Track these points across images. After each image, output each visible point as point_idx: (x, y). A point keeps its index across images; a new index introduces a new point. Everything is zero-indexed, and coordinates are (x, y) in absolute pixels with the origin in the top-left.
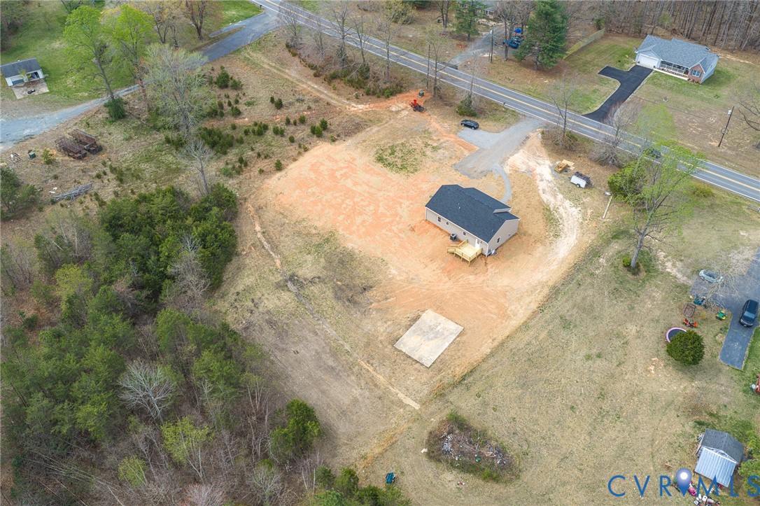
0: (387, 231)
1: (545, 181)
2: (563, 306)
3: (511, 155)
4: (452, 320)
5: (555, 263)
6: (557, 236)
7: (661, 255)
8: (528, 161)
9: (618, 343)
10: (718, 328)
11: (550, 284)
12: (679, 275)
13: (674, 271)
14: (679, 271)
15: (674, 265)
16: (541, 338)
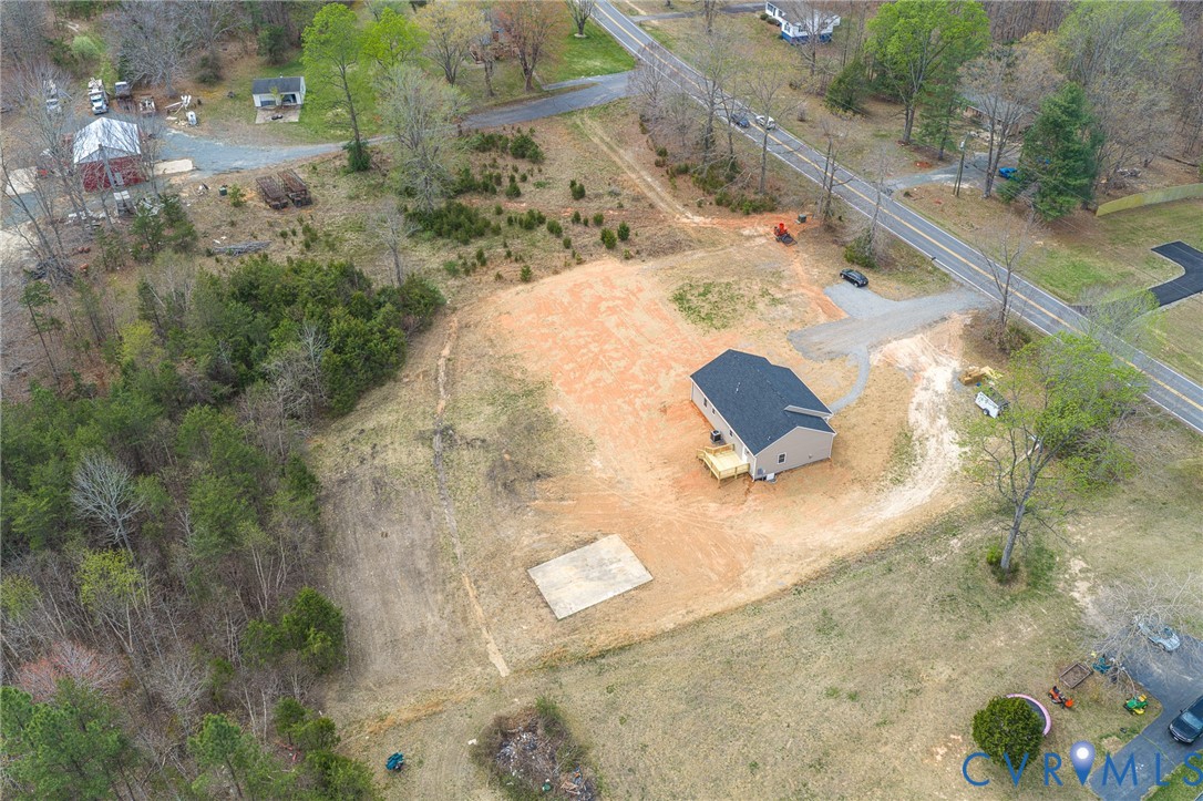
0: (624, 402)
1: (930, 391)
2: (839, 596)
3: (895, 339)
4: (642, 562)
5: (870, 523)
6: (897, 481)
7: (1077, 565)
8: (919, 353)
9: (900, 686)
10: (1116, 726)
11: (839, 554)
12: (1092, 610)
13: (1088, 599)
14: (1096, 602)
15: (1092, 590)
16: (769, 634)
